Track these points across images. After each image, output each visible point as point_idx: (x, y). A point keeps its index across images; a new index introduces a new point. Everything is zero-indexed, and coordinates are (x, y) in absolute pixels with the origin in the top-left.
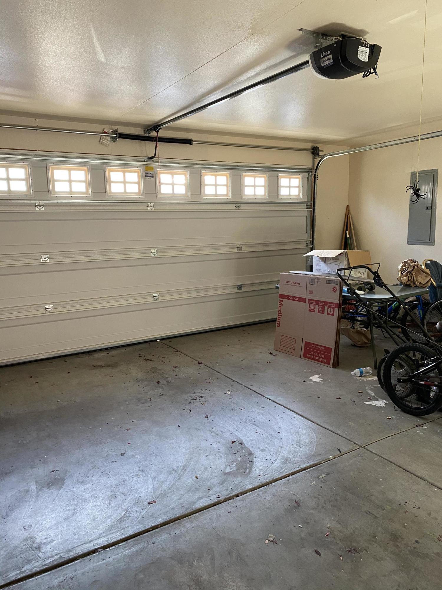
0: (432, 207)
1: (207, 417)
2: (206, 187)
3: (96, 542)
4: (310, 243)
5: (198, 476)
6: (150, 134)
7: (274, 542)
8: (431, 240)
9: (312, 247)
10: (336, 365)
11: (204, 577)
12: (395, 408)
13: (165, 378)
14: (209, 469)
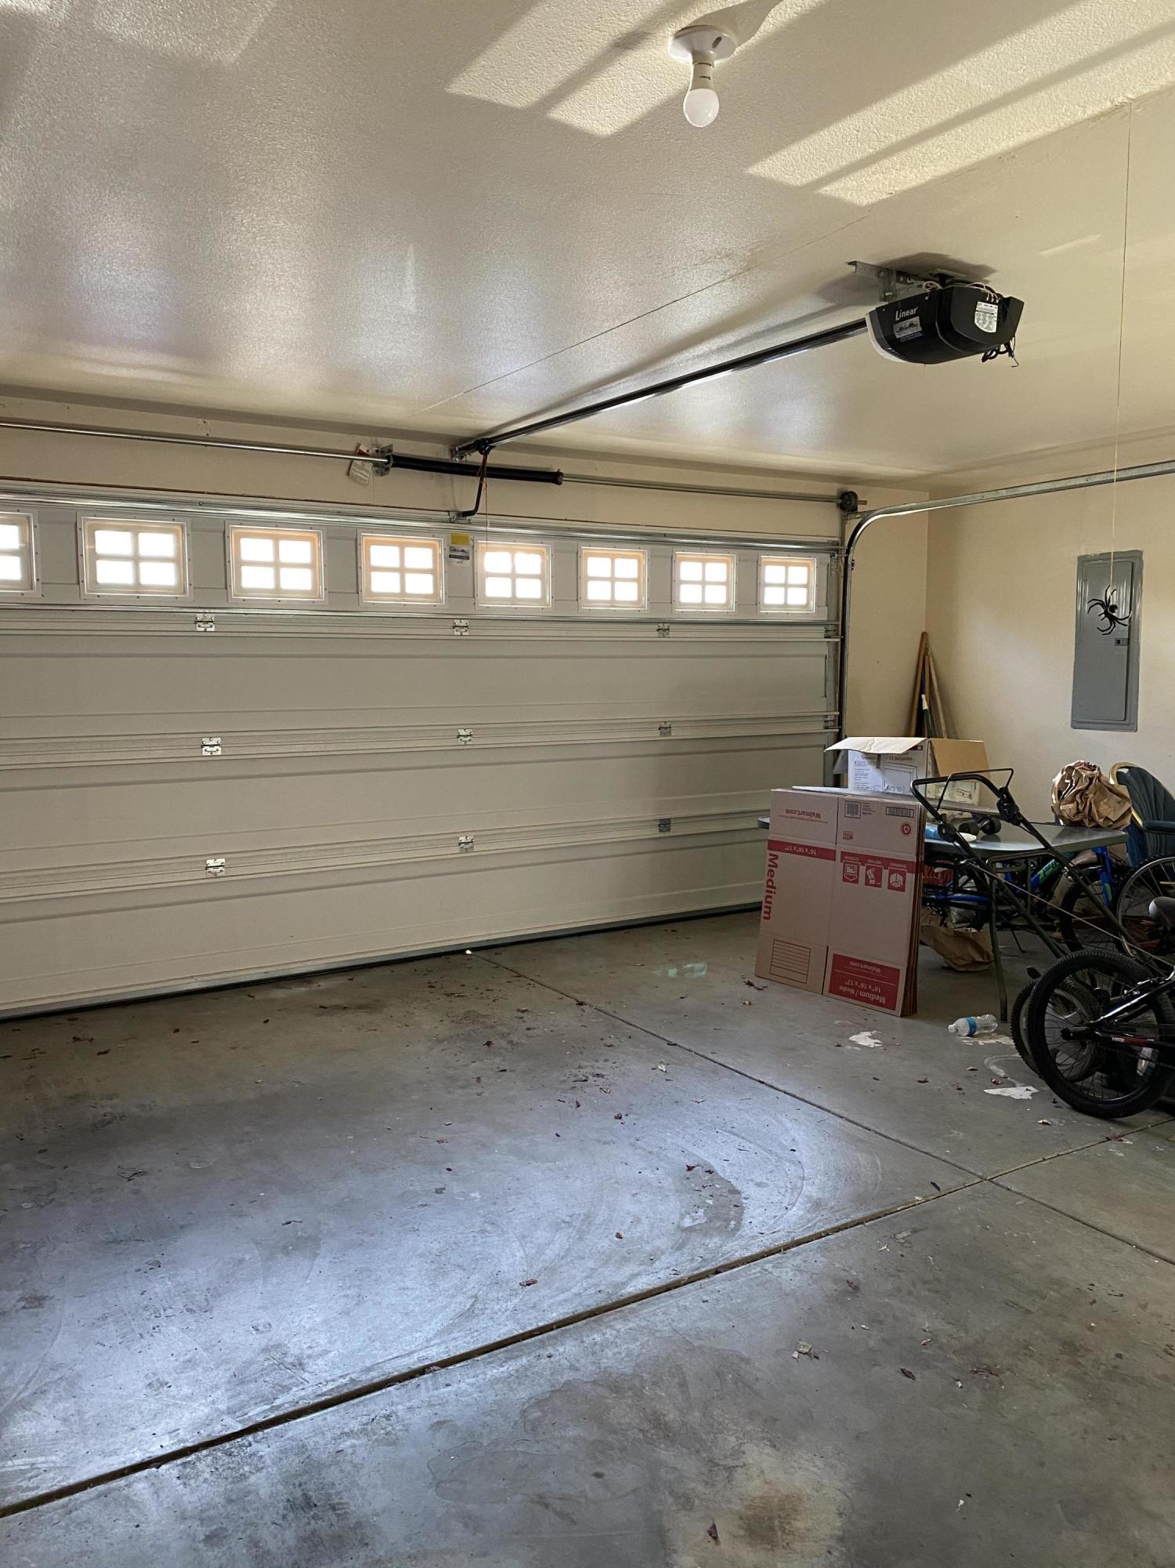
0: (1129, 639)
1: (620, 1118)
2: (590, 584)
3: (422, 1354)
4: (834, 721)
5: (622, 1233)
6: (464, 459)
7: (812, 1356)
8: (1127, 720)
9: (837, 730)
10: (910, 1010)
11: (671, 1416)
12: (1055, 1102)
13: (503, 1036)
14: (645, 1221)
